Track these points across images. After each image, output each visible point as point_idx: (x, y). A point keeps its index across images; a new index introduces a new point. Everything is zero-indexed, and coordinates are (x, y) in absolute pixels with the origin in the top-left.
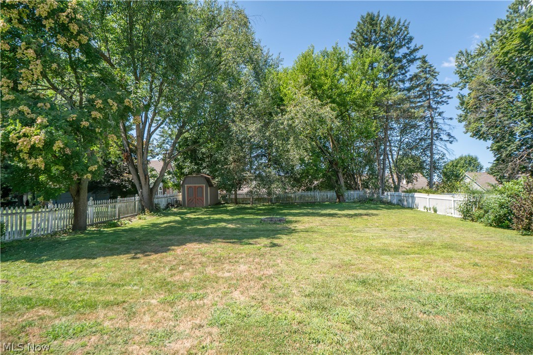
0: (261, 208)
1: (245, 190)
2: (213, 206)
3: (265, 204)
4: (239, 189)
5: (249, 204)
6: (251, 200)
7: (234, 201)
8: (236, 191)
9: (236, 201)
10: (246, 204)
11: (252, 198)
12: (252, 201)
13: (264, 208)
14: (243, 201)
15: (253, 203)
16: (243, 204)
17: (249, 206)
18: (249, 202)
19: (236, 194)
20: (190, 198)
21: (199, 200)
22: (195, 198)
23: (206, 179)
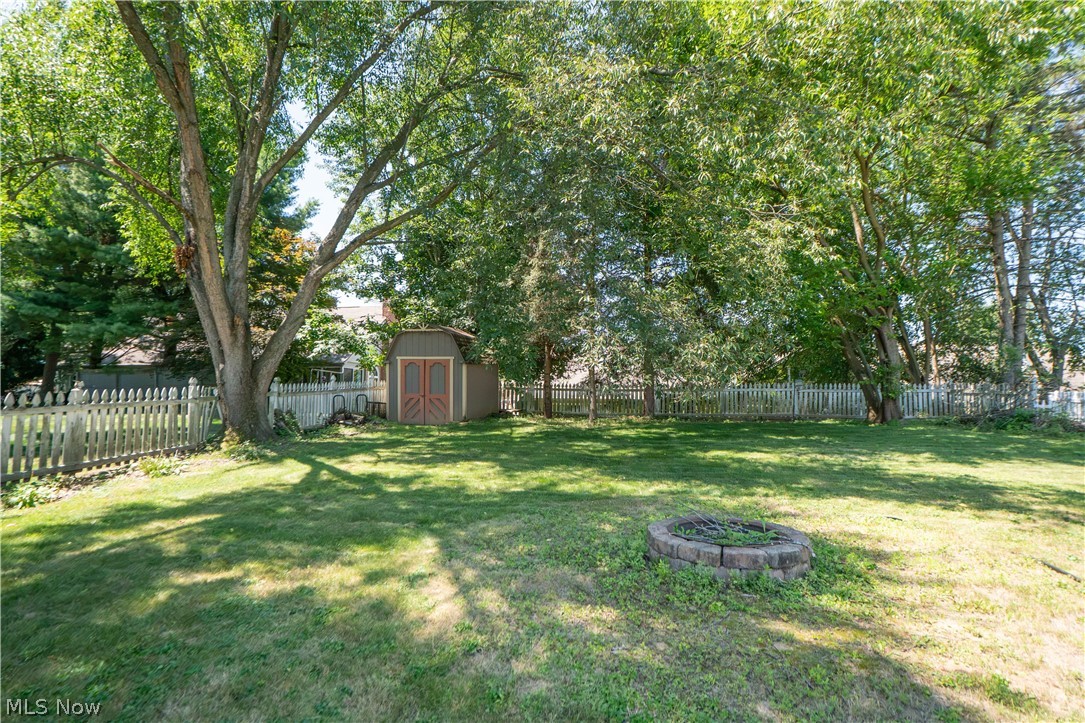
0: (623, 432)
1: (576, 376)
2: (476, 423)
3: (633, 418)
4: (560, 375)
5: (586, 416)
6: (592, 407)
7: (542, 406)
8: (548, 379)
9: (549, 409)
10: (578, 417)
11: (596, 401)
12: (595, 411)
13: (632, 433)
14: (570, 408)
15: (597, 416)
16: (567, 416)
17: (583, 425)
18: (585, 410)
19: (548, 387)
20: (410, 395)
21: (435, 401)
22: (424, 396)
23: (456, 340)
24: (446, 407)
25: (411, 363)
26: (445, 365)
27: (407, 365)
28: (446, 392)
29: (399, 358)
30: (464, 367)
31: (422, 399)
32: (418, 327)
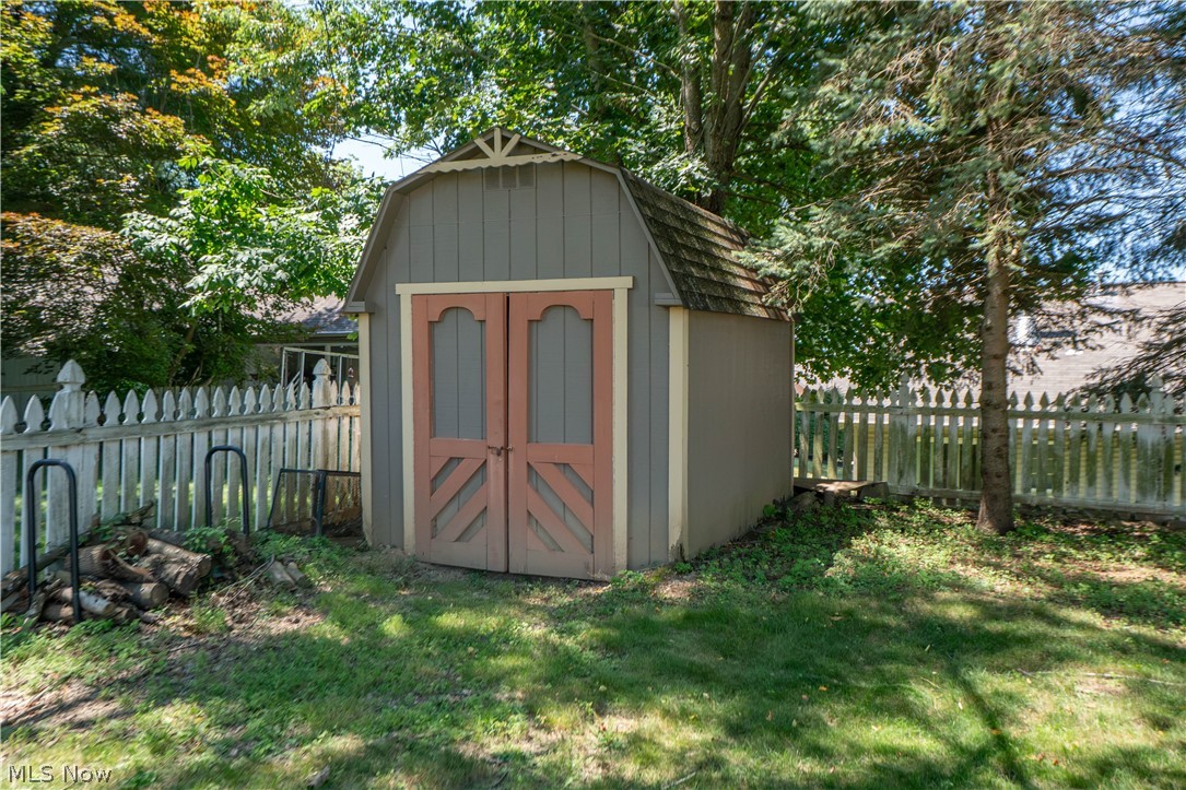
20: (444, 447)
21: (550, 474)
22: (505, 451)
23: (640, 202)
24: (595, 495)
25: (453, 309)
26: (589, 317)
27: (439, 320)
28: (597, 433)
29: (405, 290)
30: (678, 324)
31: (495, 465)
32: (477, 153)
